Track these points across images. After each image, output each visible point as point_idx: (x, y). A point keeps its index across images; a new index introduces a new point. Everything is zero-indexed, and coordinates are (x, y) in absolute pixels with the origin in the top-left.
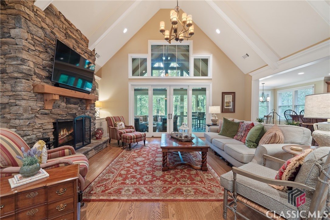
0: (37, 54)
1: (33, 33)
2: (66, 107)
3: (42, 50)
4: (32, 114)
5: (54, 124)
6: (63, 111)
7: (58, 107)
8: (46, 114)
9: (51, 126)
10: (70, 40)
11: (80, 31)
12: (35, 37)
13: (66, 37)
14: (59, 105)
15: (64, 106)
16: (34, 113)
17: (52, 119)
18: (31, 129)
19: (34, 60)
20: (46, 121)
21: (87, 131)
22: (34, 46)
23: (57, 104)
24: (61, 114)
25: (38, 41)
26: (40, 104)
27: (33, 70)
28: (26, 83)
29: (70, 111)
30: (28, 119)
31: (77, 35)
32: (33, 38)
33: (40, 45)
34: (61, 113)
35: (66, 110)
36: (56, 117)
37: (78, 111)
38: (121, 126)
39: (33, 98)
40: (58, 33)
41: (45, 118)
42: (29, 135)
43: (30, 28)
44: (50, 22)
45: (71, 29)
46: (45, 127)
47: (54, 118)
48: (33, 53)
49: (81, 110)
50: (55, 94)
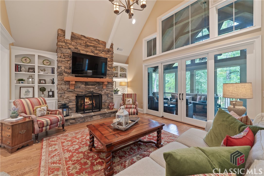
0: (66, 62)
1: (64, 53)
2: (85, 87)
3: (69, 59)
4: (63, 91)
5: (76, 96)
6: (82, 90)
7: (79, 88)
8: (70, 91)
9: (74, 98)
10: (89, 48)
11: (97, 39)
12: (65, 54)
13: (86, 47)
14: (79, 86)
15: (83, 87)
16: (64, 91)
17: (75, 94)
18: (62, 99)
19: (64, 66)
20: (71, 95)
21: (104, 103)
22: (65, 59)
23: (78, 86)
24: (81, 92)
25: (67, 55)
26: (67, 87)
27: (63, 70)
28: (60, 77)
29: (88, 90)
30: (61, 94)
31: (95, 43)
32: (64, 56)
33: (68, 57)
34: (81, 90)
35: (84, 89)
36: (77, 93)
37: (95, 90)
38: (128, 102)
39: (63, 84)
40: (80, 47)
41: (70, 94)
42: (61, 101)
43: (63, 51)
44: (75, 43)
45: (89, 42)
46: (70, 98)
47: (76, 94)
48: (64, 62)
49: (98, 89)
50: (72, 81)
